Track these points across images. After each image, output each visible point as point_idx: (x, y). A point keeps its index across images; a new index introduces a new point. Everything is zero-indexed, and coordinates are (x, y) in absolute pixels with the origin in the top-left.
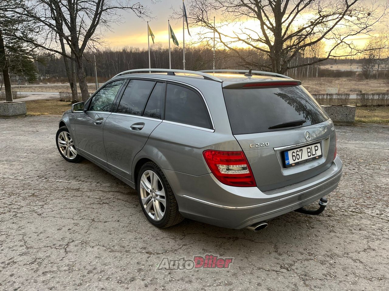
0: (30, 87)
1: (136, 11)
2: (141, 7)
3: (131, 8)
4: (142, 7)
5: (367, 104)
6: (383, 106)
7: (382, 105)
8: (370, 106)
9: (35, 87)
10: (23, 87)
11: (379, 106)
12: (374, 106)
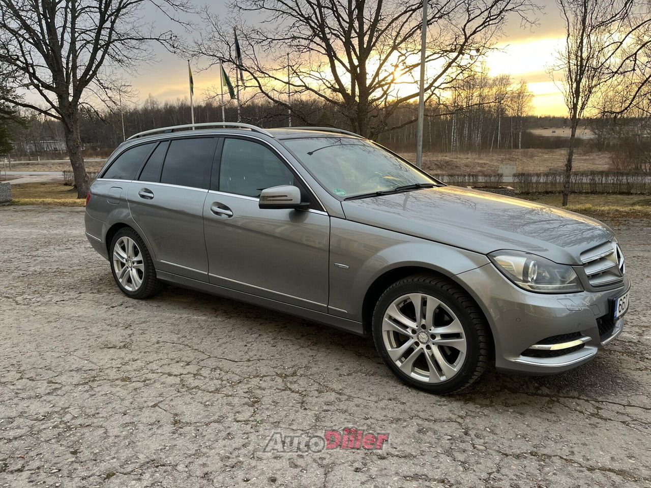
0: (43, 164)
1: (165, 44)
2: (173, 38)
3: (158, 40)
4: (176, 37)
5: (528, 190)
6: (553, 193)
7: (551, 192)
8: (533, 194)
9: (53, 164)
10: (33, 164)
11: (547, 193)
12: (540, 193)
